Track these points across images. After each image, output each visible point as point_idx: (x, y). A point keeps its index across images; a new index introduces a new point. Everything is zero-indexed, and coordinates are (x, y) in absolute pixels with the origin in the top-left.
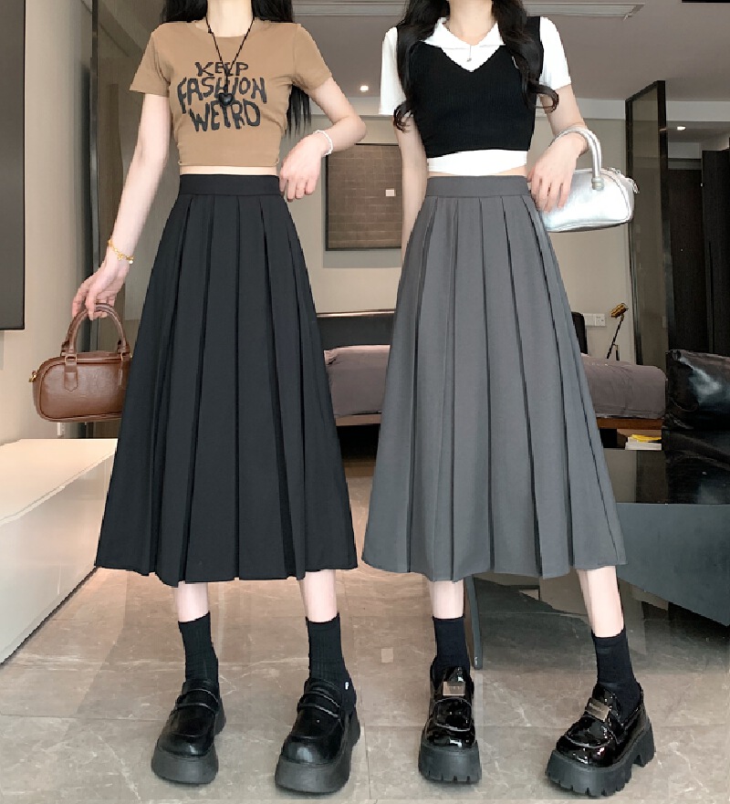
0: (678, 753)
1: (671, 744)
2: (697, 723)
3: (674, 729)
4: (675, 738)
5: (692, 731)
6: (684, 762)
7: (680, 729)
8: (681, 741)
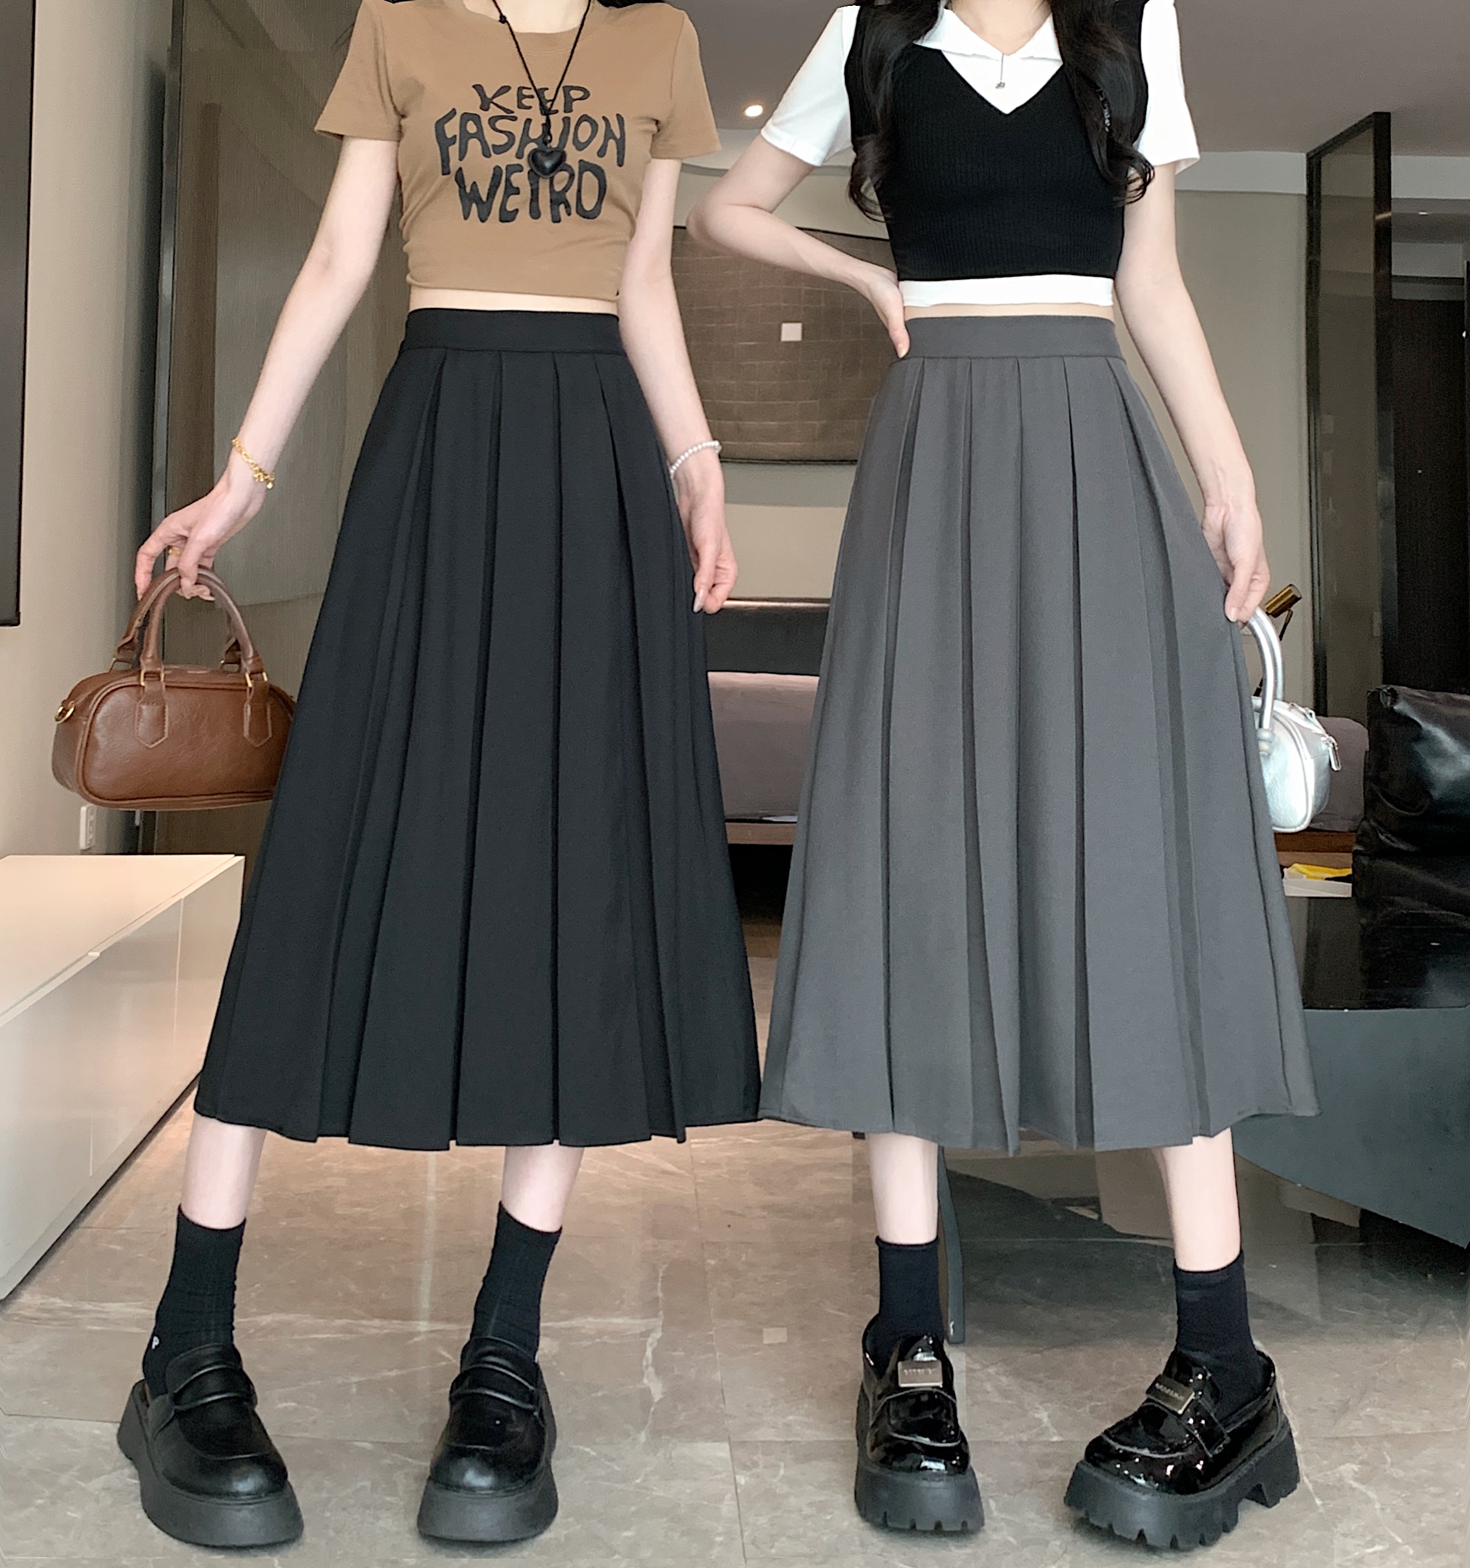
0: (1355, 1485)
1: (1342, 1468)
2: (1397, 1430)
3: (1349, 1441)
4: (1352, 1458)
5: (1387, 1445)
6: (1368, 1501)
7: (1363, 1441)
8: (1362, 1463)
